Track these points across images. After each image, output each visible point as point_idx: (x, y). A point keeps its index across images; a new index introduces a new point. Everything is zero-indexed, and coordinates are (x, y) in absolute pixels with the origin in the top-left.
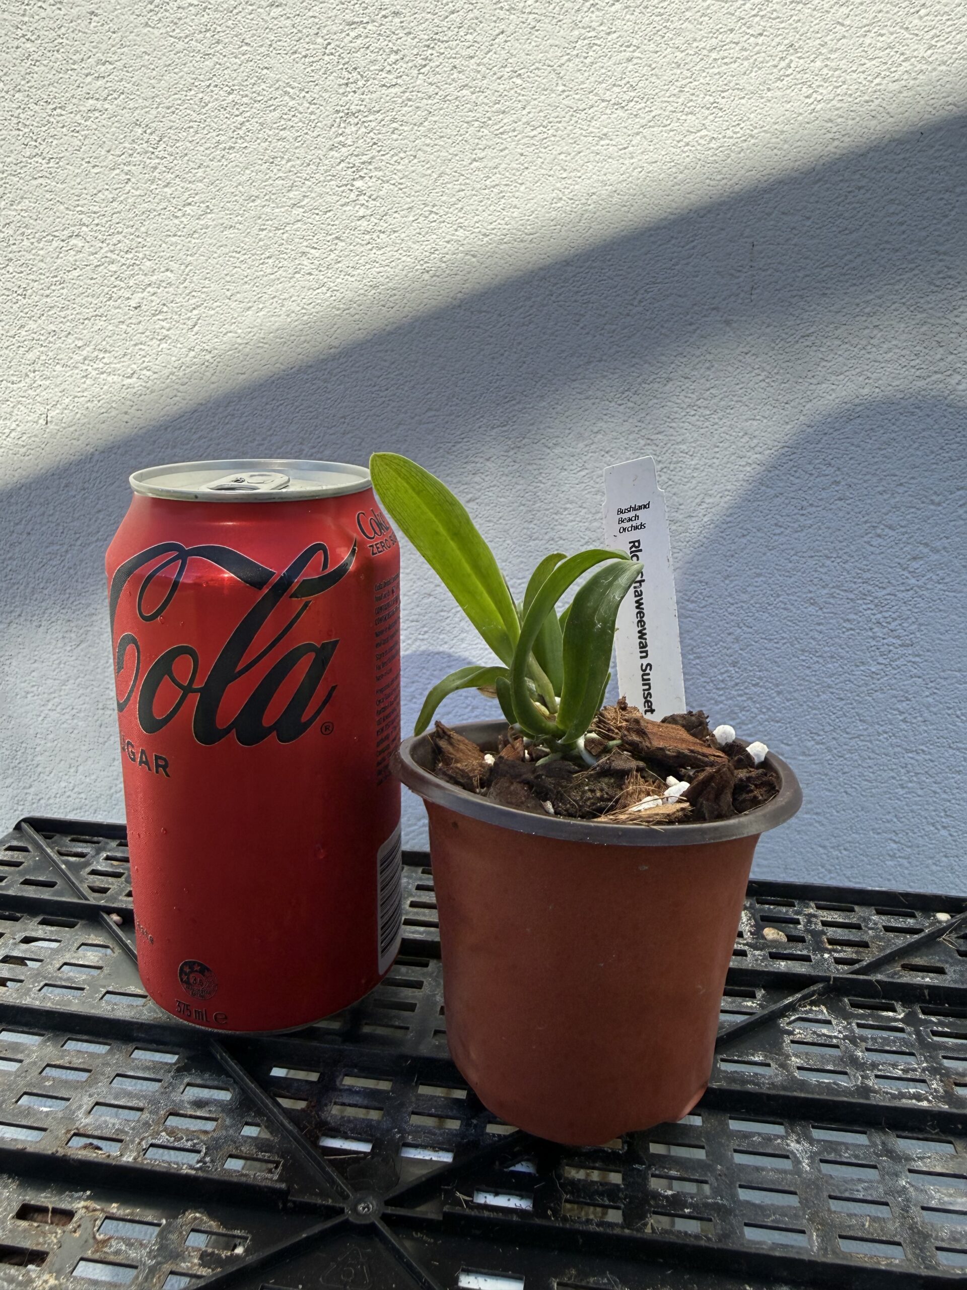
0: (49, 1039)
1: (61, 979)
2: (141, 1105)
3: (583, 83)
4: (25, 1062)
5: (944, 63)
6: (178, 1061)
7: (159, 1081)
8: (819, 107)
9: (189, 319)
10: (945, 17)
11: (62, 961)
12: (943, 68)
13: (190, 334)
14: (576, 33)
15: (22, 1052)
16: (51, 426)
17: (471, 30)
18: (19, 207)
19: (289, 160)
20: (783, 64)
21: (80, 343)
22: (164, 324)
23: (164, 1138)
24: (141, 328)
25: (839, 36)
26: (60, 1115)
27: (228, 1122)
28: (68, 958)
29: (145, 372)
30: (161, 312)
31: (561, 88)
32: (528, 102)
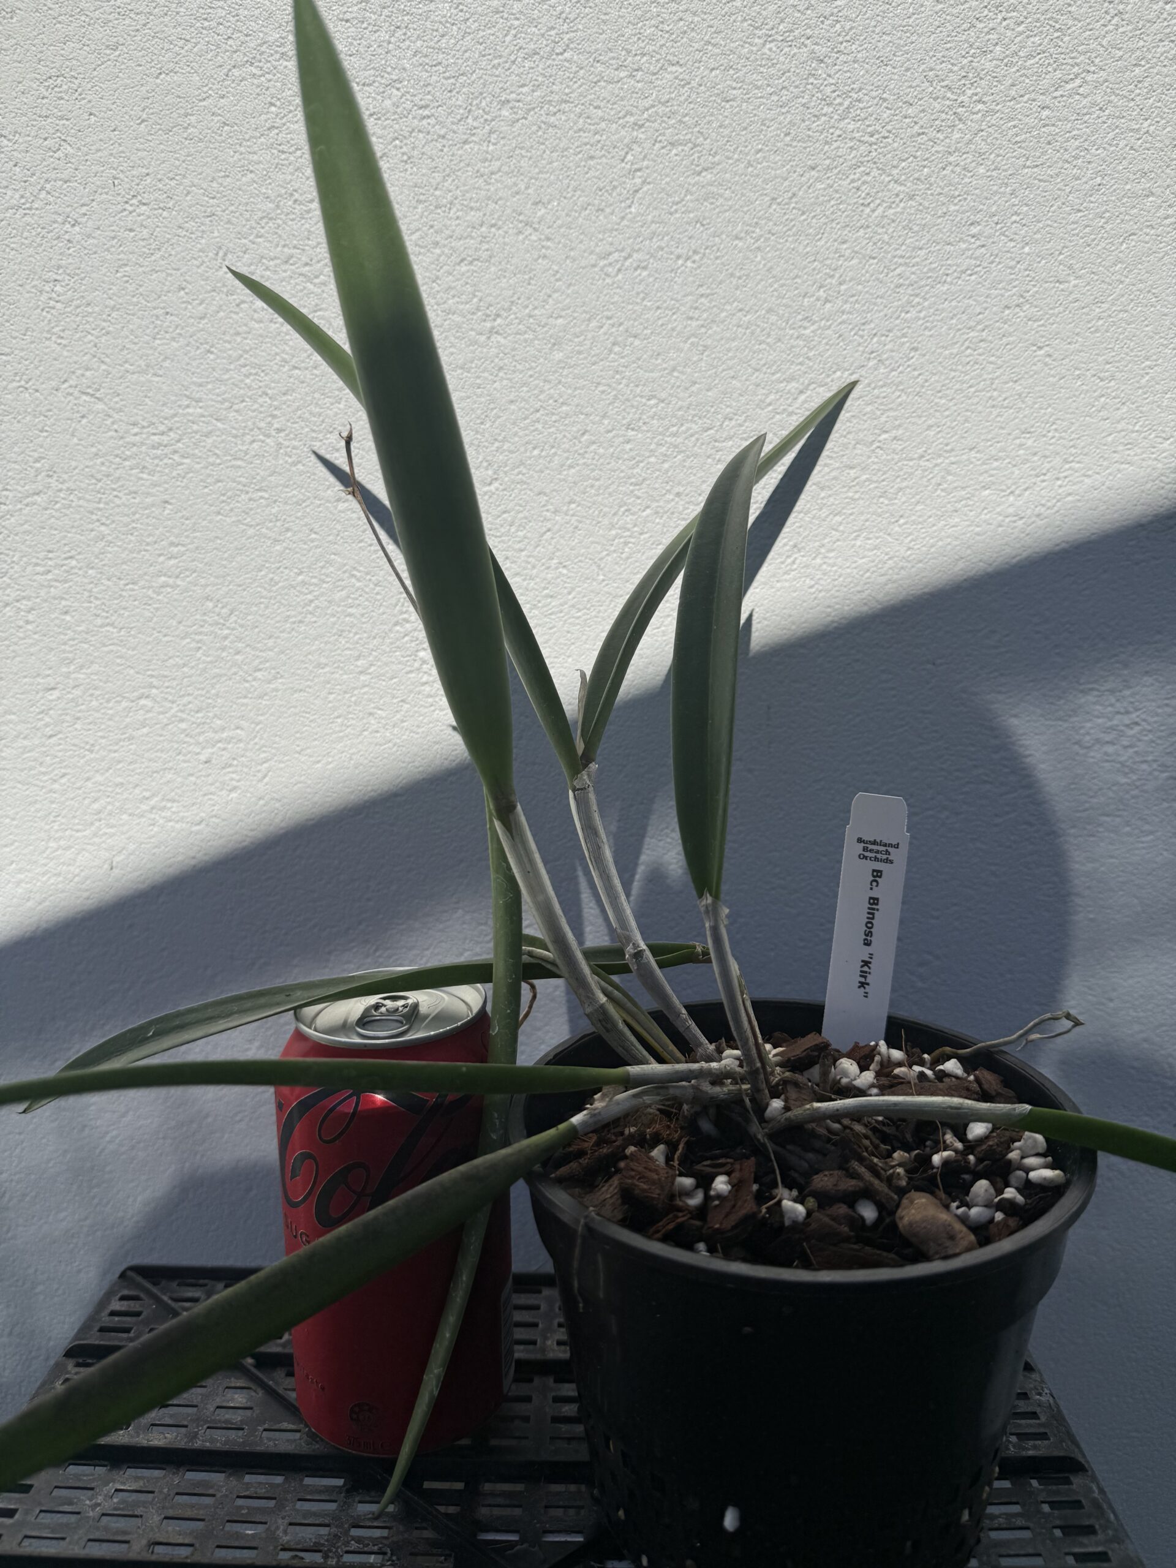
0: (231, 1475)
1: (220, 1421)
2: (327, 1521)
3: (620, 574)
4: (219, 1495)
5: (920, 561)
6: (345, 1484)
7: (335, 1501)
8: (821, 595)
9: (259, 771)
10: (920, 526)
11: (215, 1405)
12: (920, 565)
13: (259, 785)
14: (613, 532)
15: (212, 1487)
16: (116, 871)
17: (522, 526)
18: (89, 671)
19: (356, 633)
20: (789, 561)
21: (147, 794)
22: (234, 776)
23: (354, 1546)
24: (210, 780)
25: (834, 539)
26: (264, 1535)
27: (401, 1528)
28: (218, 1401)
29: (214, 820)
30: (231, 765)
31: (601, 577)
32: (573, 589)
